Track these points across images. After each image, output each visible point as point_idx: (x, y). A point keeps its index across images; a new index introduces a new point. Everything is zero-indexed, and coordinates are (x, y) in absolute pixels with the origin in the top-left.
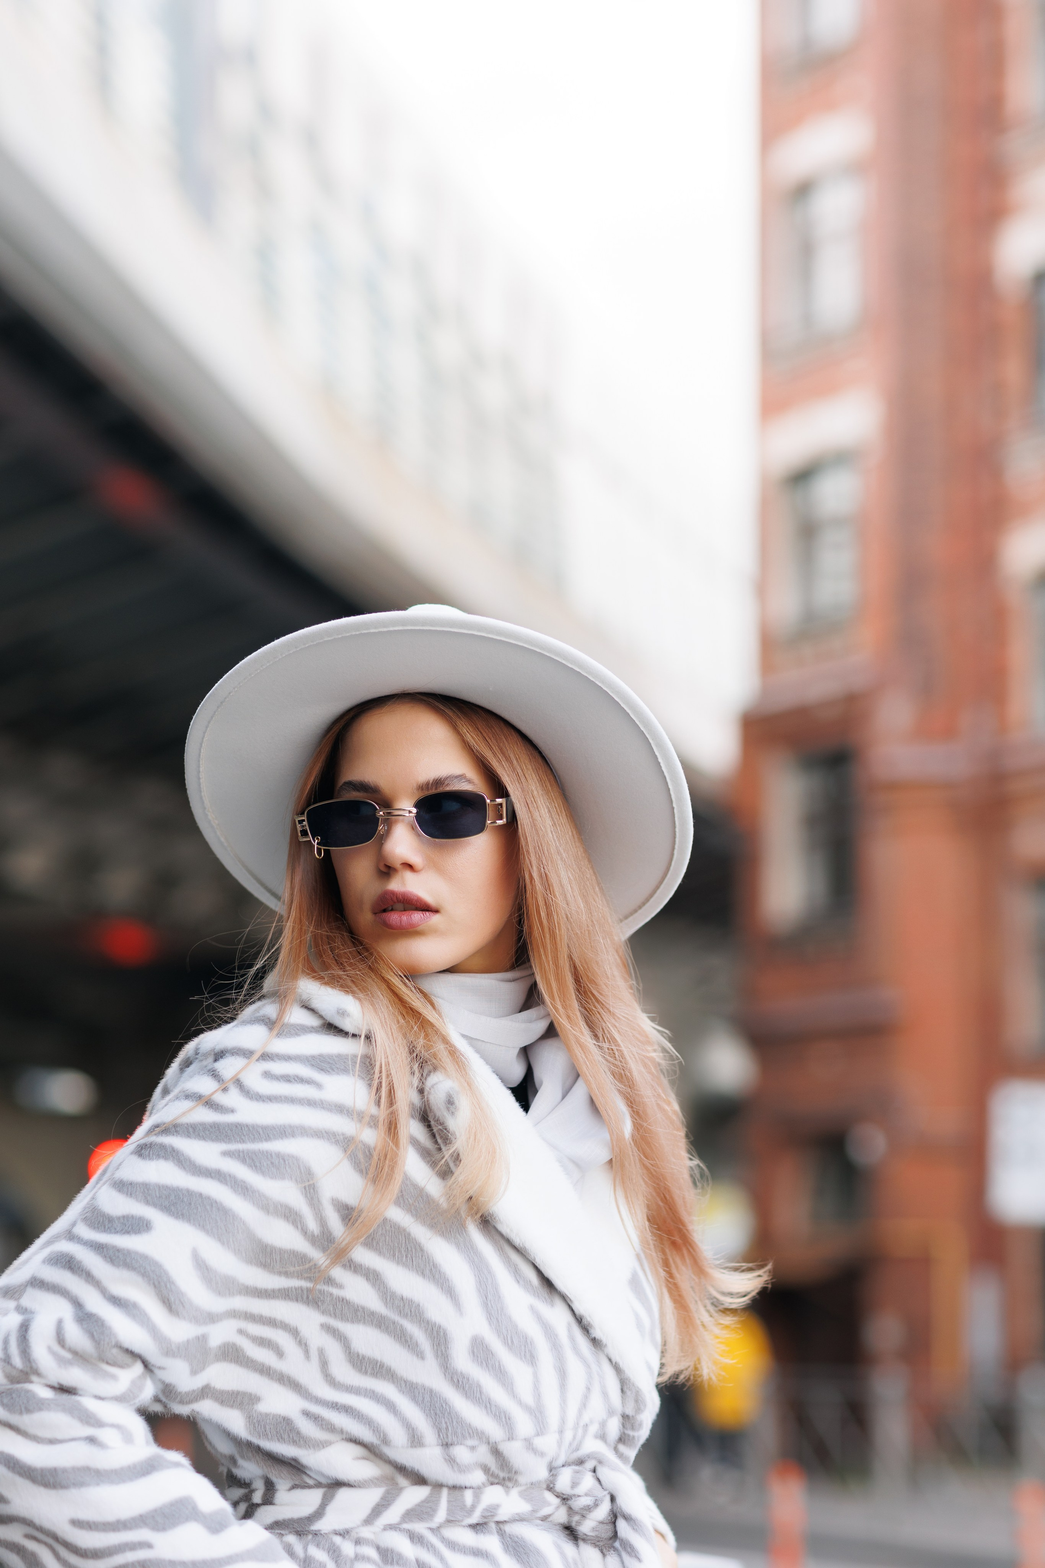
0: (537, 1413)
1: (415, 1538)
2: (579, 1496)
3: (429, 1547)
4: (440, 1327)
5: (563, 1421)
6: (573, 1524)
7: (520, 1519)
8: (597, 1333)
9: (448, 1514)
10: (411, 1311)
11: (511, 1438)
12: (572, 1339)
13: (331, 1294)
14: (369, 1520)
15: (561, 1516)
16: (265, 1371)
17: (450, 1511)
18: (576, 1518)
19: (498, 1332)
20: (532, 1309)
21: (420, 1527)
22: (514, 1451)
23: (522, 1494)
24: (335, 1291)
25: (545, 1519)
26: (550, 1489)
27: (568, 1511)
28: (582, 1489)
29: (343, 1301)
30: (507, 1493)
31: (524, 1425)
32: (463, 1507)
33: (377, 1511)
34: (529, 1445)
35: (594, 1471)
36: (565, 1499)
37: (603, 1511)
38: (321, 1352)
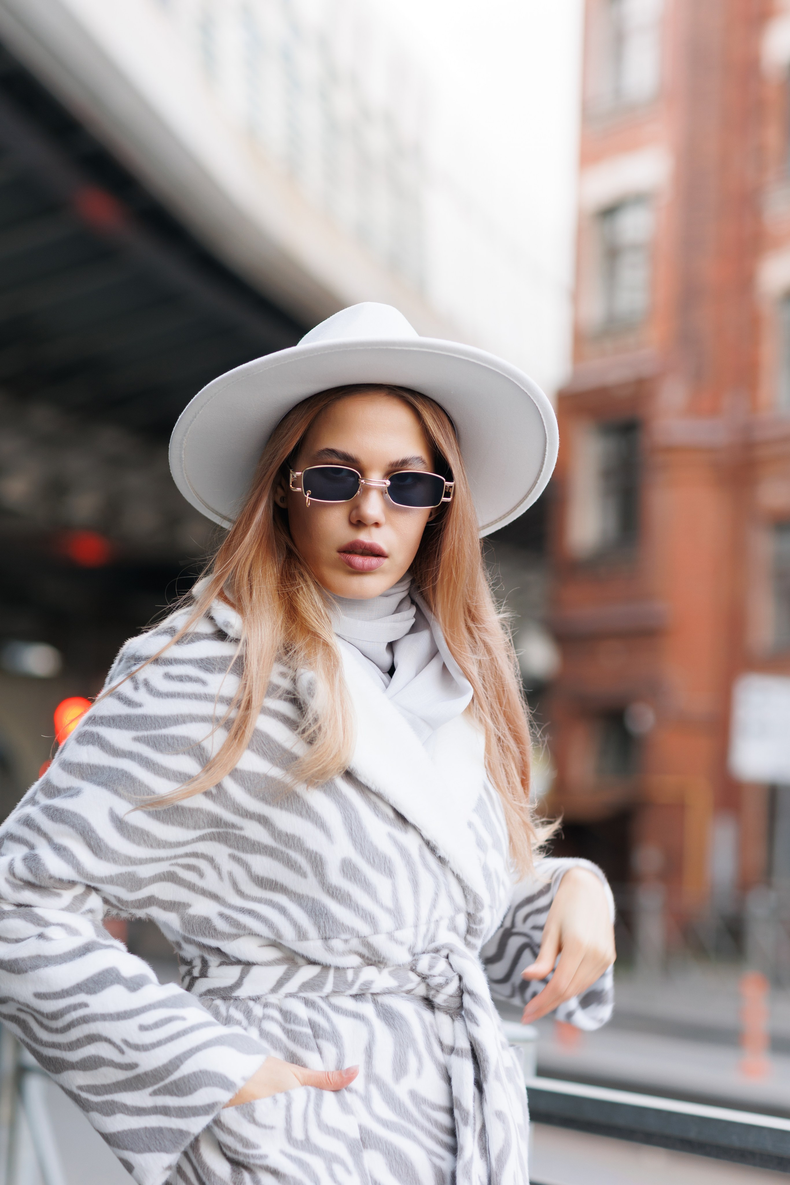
0: (396, 913)
1: (309, 1003)
2: (434, 976)
3: (319, 1010)
4: (316, 853)
5: (417, 918)
6: (431, 997)
7: (389, 992)
8: (442, 853)
9: (334, 987)
10: (294, 843)
11: (376, 932)
12: (422, 857)
13: (235, 834)
14: (275, 990)
15: (422, 990)
16: (191, 887)
17: (335, 984)
18: (432, 992)
19: (362, 853)
20: (390, 835)
21: (312, 996)
22: (380, 942)
23: (391, 973)
24: (237, 832)
25: (409, 992)
26: (413, 970)
27: (427, 987)
28: (436, 971)
29: (245, 839)
30: (380, 972)
31: (386, 922)
32: (345, 982)
33: (281, 983)
34: (391, 936)
35: (447, 957)
36: (424, 978)
37: (452, 988)
38: (230, 874)
